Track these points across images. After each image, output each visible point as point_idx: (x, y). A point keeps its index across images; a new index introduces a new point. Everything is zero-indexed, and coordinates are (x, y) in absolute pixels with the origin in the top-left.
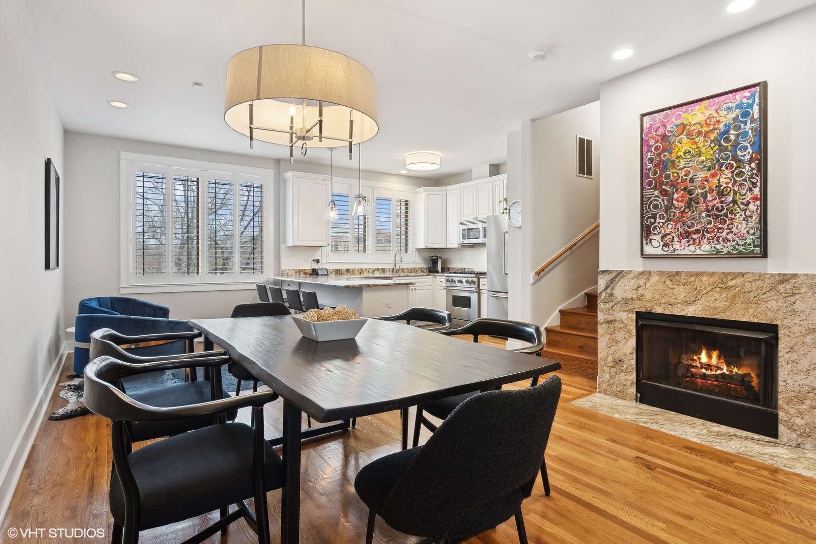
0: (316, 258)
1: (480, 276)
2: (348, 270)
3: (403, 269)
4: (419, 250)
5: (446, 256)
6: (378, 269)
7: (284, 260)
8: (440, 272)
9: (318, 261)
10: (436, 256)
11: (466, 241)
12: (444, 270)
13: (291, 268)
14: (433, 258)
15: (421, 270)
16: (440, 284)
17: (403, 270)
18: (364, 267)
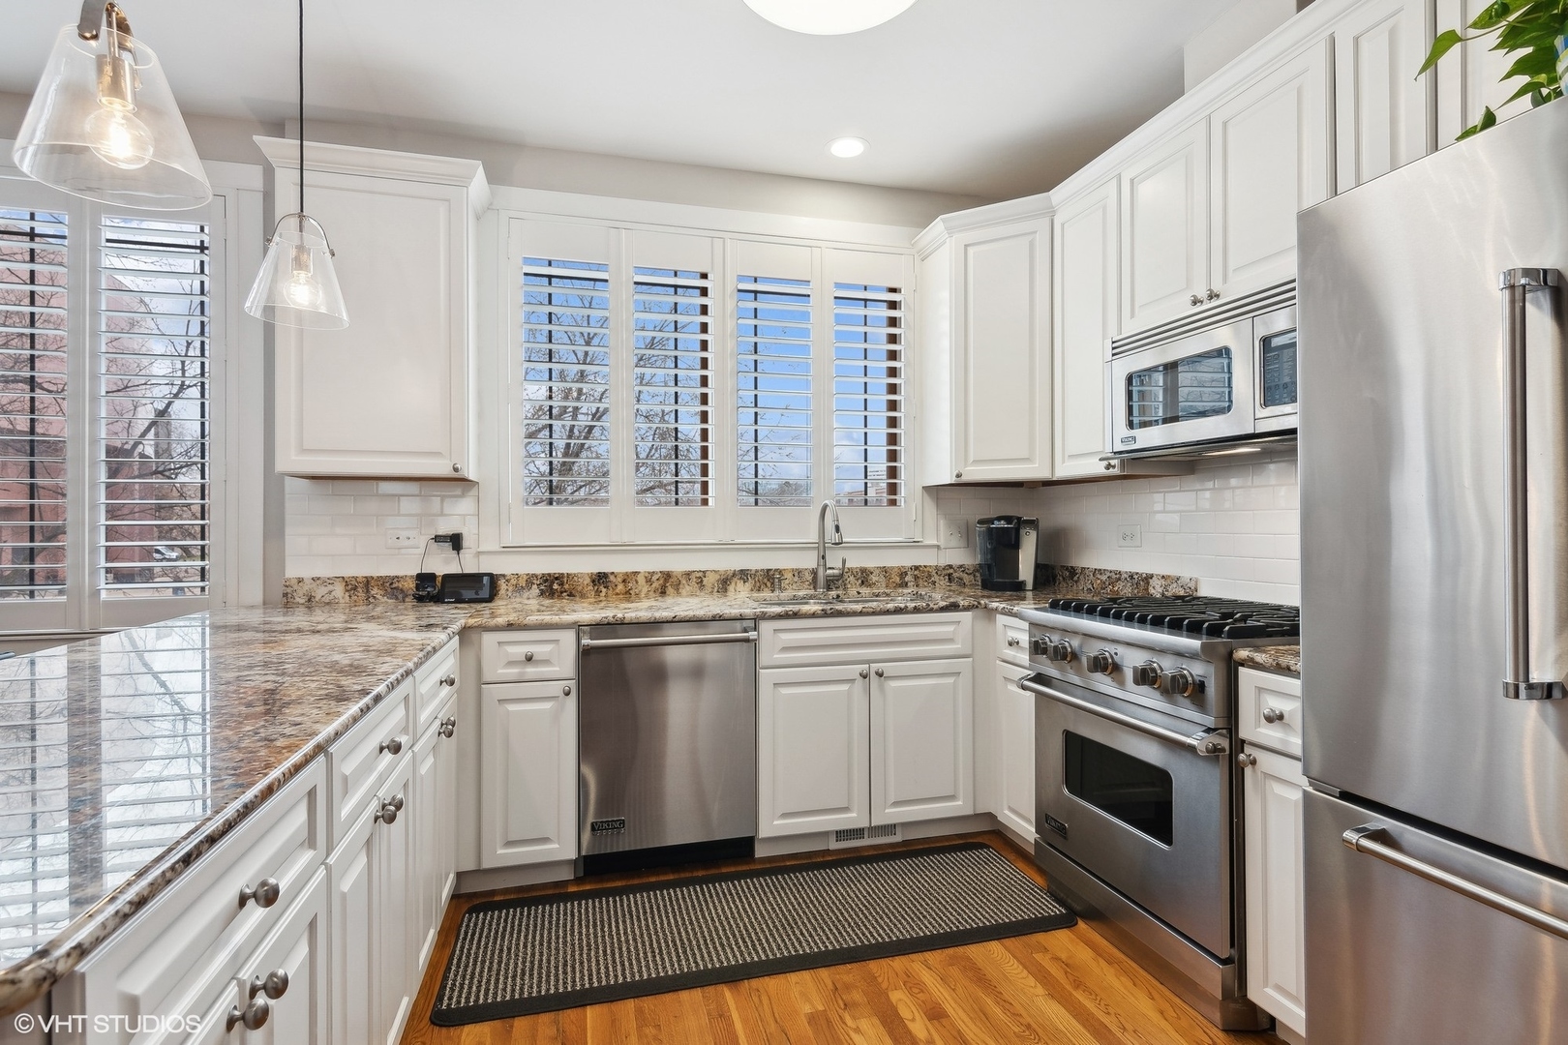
0: (446, 528)
1: (1242, 654)
2: (601, 579)
3: (863, 571)
4: (936, 492)
5: (1062, 514)
6: (744, 575)
7: (295, 540)
8: (1030, 585)
9: (456, 541)
10: (1008, 519)
11: (1152, 437)
12: (1054, 578)
13: (324, 571)
14: (996, 525)
15: (949, 574)
16: (1010, 653)
17: (864, 576)
18: (677, 564)
